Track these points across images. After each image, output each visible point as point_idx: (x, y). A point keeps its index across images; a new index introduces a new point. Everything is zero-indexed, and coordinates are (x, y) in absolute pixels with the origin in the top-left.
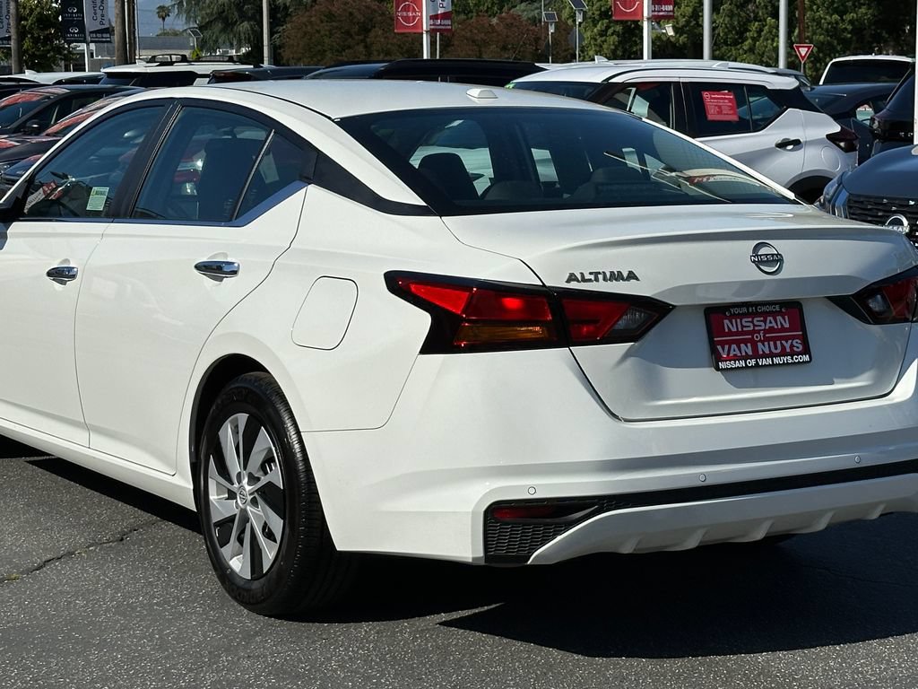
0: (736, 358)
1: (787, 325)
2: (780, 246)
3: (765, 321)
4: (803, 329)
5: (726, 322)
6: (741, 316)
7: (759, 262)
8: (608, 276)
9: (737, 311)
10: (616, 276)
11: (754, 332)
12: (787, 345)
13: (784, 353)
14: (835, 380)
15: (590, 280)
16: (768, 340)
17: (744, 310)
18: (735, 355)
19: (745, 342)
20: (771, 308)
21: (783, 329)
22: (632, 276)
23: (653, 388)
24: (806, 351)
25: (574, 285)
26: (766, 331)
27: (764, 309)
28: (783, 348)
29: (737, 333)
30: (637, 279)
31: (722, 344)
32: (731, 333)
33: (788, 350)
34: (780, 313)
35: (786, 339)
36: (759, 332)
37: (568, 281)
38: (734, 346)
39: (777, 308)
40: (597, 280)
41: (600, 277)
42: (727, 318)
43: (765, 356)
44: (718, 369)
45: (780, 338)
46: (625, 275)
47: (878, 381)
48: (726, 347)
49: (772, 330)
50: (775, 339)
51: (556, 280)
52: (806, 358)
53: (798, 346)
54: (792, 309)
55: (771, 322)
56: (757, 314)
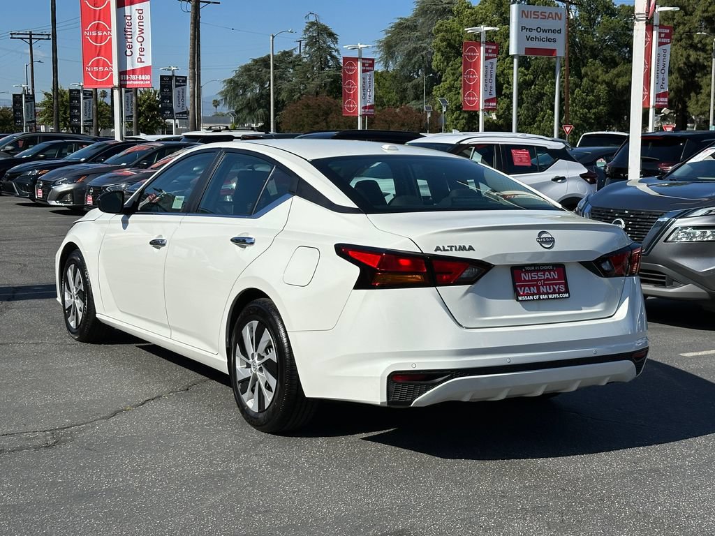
0: (528, 295)
1: (556, 277)
2: (553, 233)
3: (544, 275)
4: (565, 279)
5: (523, 275)
6: (531, 272)
7: (541, 242)
8: (458, 248)
9: (529, 268)
10: (462, 248)
11: (538, 280)
12: (556, 288)
13: (554, 293)
14: (583, 308)
15: (448, 250)
16: (546, 285)
17: (533, 268)
18: (527, 293)
19: (533, 286)
20: (547, 268)
21: (554, 279)
22: (471, 248)
23: (482, 310)
24: (567, 291)
25: (439, 253)
26: (544, 280)
27: (544, 268)
28: (554, 289)
29: (529, 281)
30: (474, 250)
31: (521, 286)
32: (525, 281)
33: (557, 291)
34: (552, 270)
35: (556, 284)
36: (541, 280)
37: (436, 251)
38: (527, 288)
39: (551, 267)
40: (451, 250)
41: (454, 248)
42: (523, 272)
43: (544, 294)
44: (518, 300)
45: (553, 284)
46: (467, 248)
47: (607, 308)
48: (523, 288)
49: (548, 279)
50: (549, 285)
51: (429, 250)
52: (567, 295)
53: (562, 288)
54: (560, 268)
55: (547, 275)
56: (540, 271)
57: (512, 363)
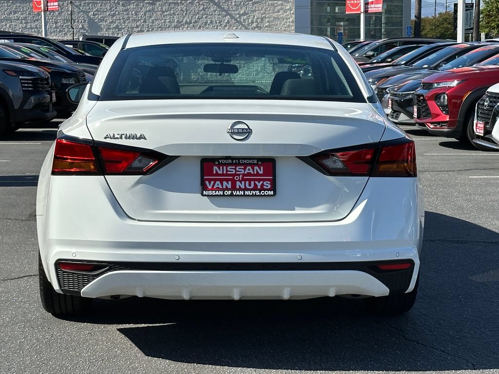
1: (261, 172)
2: (251, 123)
3: (245, 169)
4: (274, 175)
5: (215, 168)
6: (227, 165)
7: (233, 132)
8: (128, 136)
9: (224, 161)
10: (134, 137)
11: (235, 174)
12: (259, 185)
13: (255, 188)
14: (296, 208)
15: (117, 138)
16: (245, 180)
17: (230, 161)
18: (218, 188)
19: (227, 180)
20: (250, 161)
21: (258, 174)
22: (142, 137)
23: (156, 203)
24: (274, 188)
25: (108, 141)
26: (244, 175)
27: (245, 161)
28: (256, 185)
29: (223, 175)
30: (145, 139)
31: (210, 181)
32: (217, 174)
33: (259, 187)
34: (257, 165)
35: (259, 180)
36: (239, 175)
37: (105, 138)
38: (218, 182)
39: (255, 162)
40: (121, 138)
41: (123, 136)
42: (216, 165)
43: (240, 189)
44: (203, 195)
45: (254, 180)
46: (138, 136)
47: (330, 211)
48: (212, 182)
49: (249, 174)
50: (250, 180)
51: (99, 138)
52: (272, 193)
53: (268, 185)
54: (269, 164)
55: (249, 170)
56: (240, 164)
57: (181, 261)
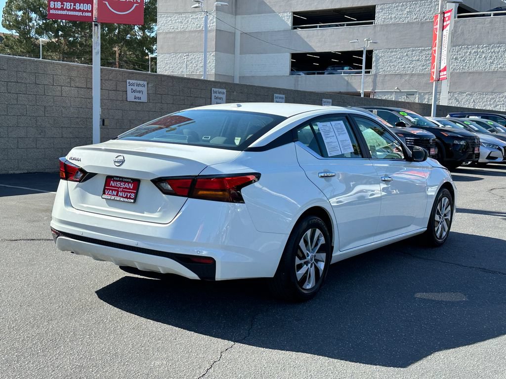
1: (131, 188)
3: (124, 185)
4: (138, 190)
5: (112, 182)
6: (117, 181)
9: (116, 179)
11: (118, 188)
12: (129, 195)
13: (126, 198)
15: (73, 160)
16: (123, 191)
17: (118, 179)
18: (110, 194)
19: (115, 190)
20: (128, 180)
21: (130, 189)
22: (80, 160)
24: (135, 199)
26: (123, 188)
27: (125, 180)
28: (127, 195)
29: (114, 187)
31: (107, 189)
32: (112, 186)
33: (128, 197)
34: (130, 182)
35: (129, 192)
36: (121, 188)
37: (69, 159)
38: (111, 191)
39: (130, 180)
43: (119, 197)
44: (102, 197)
45: (127, 192)
48: (108, 191)
49: (126, 188)
50: (125, 192)
52: (132, 201)
53: (133, 196)
54: (136, 183)
55: (126, 185)
56: (122, 181)
57: (83, 235)
